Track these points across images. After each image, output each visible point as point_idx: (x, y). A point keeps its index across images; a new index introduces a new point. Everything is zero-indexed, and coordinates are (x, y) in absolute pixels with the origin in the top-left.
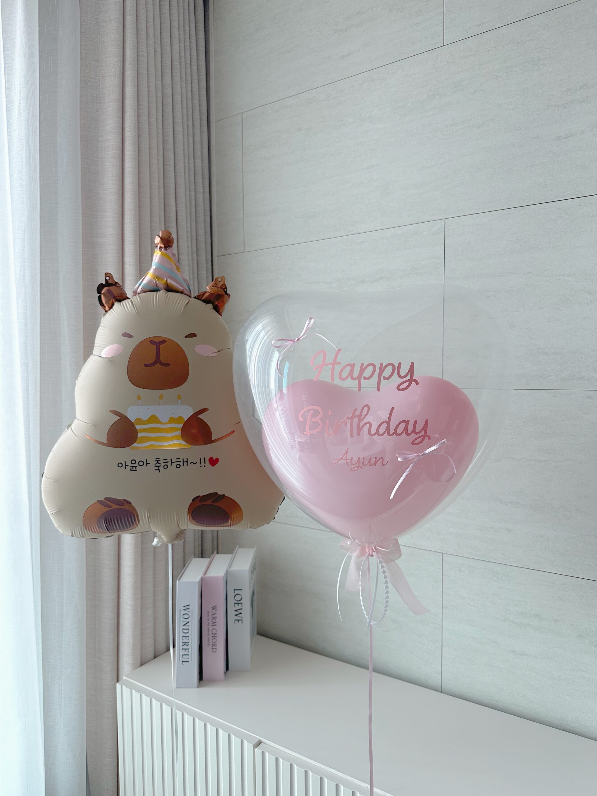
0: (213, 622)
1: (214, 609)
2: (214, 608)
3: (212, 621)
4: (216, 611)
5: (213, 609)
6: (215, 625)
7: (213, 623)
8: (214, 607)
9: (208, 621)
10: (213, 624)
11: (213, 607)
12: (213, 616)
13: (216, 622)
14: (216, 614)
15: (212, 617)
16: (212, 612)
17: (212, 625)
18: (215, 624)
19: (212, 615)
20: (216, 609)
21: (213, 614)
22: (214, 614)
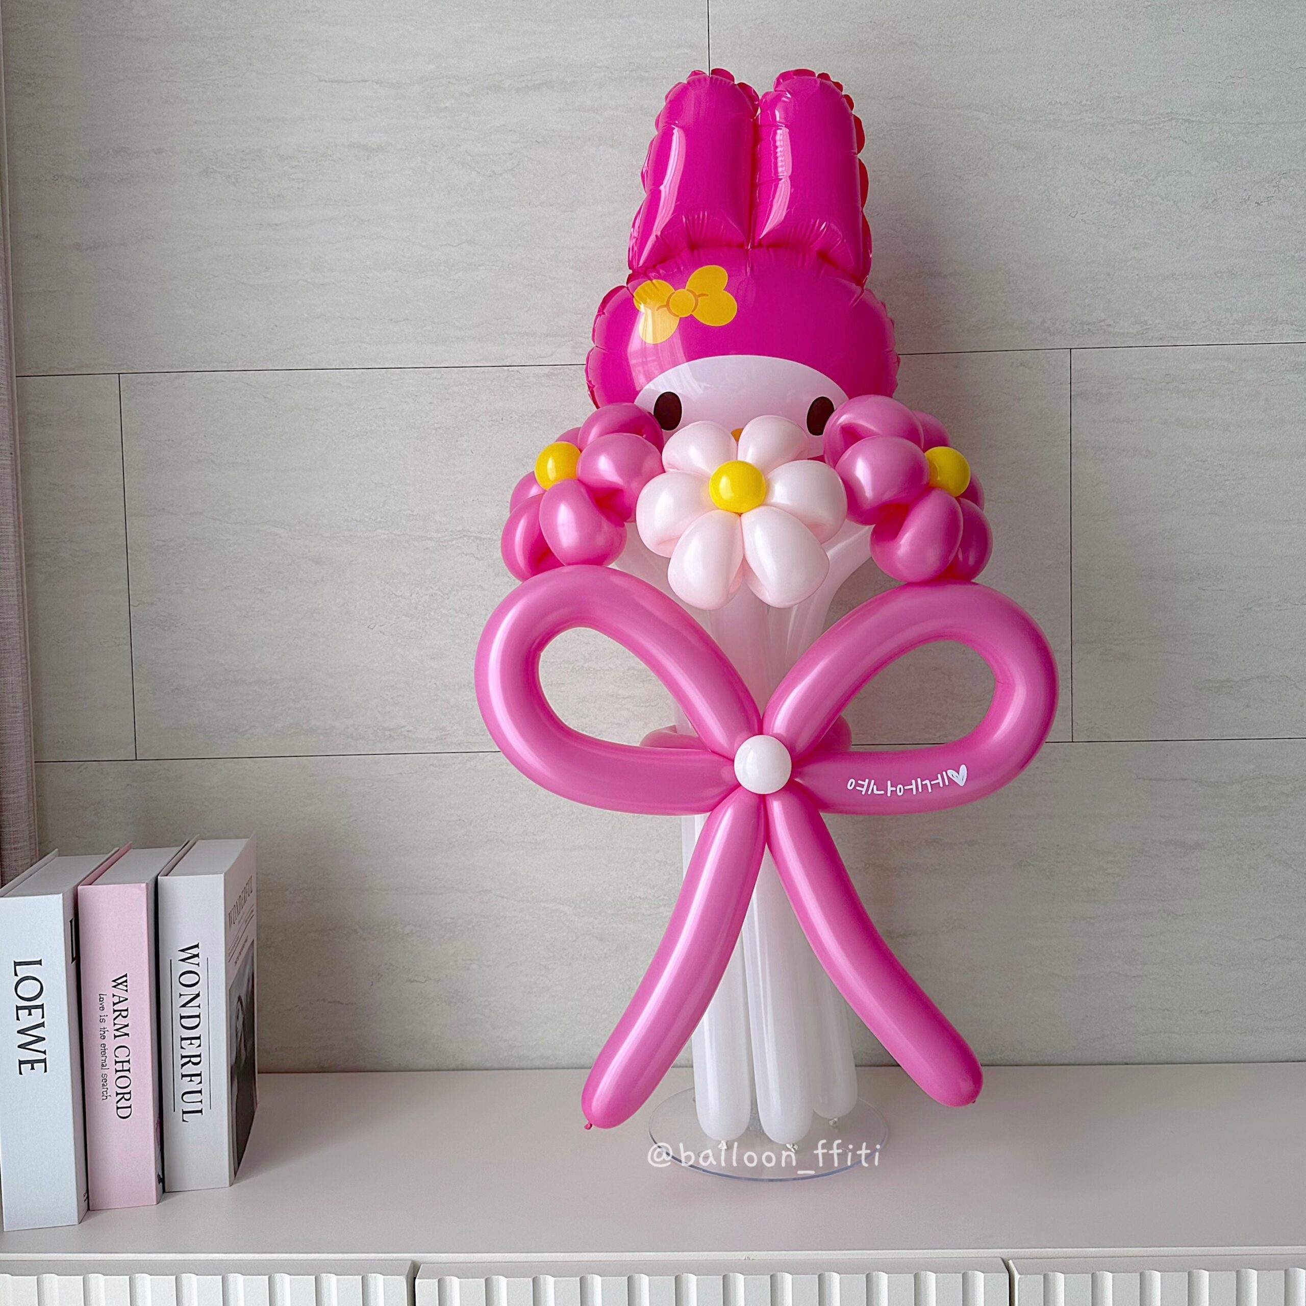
0: (117, 1027)
1: (120, 986)
2: (119, 984)
3: (115, 1024)
4: (127, 991)
5: (114, 987)
6: (127, 1034)
7: (117, 1030)
8: (119, 981)
9: (102, 1025)
10: (117, 1033)
11: (114, 981)
12: (116, 1008)
13: (127, 1026)
14: (127, 999)
15: (115, 1011)
16: (114, 996)
17: (115, 1037)
18: (124, 1030)
19: (114, 1004)
20: (126, 986)
21: (116, 1000)
22: (120, 1002)
